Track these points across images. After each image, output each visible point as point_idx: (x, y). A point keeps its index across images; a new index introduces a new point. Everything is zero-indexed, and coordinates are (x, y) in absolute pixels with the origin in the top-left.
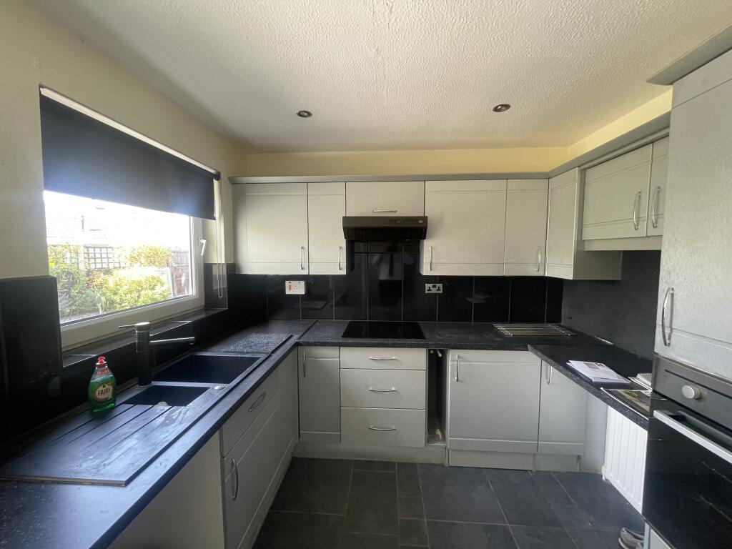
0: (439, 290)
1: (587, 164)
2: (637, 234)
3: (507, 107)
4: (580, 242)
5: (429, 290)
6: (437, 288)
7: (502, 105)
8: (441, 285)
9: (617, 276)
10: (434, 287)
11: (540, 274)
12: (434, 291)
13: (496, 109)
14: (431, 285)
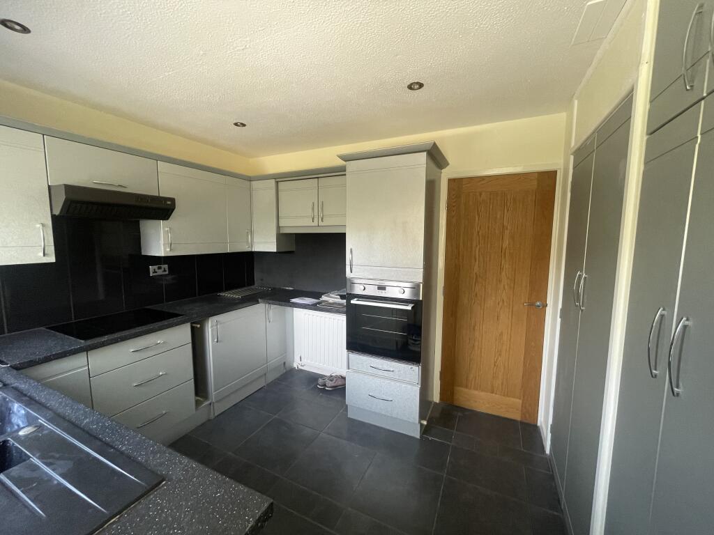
0: (165, 271)
1: (280, 178)
2: (313, 224)
3: (244, 125)
4: (278, 227)
5: (155, 272)
6: (163, 269)
7: (242, 124)
8: (166, 266)
9: (293, 248)
10: (159, 268)
11: (249, 250)
12: (160, 272)
13: (236, 124)
14: (156, 267)
